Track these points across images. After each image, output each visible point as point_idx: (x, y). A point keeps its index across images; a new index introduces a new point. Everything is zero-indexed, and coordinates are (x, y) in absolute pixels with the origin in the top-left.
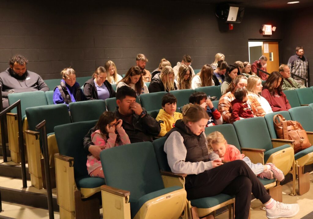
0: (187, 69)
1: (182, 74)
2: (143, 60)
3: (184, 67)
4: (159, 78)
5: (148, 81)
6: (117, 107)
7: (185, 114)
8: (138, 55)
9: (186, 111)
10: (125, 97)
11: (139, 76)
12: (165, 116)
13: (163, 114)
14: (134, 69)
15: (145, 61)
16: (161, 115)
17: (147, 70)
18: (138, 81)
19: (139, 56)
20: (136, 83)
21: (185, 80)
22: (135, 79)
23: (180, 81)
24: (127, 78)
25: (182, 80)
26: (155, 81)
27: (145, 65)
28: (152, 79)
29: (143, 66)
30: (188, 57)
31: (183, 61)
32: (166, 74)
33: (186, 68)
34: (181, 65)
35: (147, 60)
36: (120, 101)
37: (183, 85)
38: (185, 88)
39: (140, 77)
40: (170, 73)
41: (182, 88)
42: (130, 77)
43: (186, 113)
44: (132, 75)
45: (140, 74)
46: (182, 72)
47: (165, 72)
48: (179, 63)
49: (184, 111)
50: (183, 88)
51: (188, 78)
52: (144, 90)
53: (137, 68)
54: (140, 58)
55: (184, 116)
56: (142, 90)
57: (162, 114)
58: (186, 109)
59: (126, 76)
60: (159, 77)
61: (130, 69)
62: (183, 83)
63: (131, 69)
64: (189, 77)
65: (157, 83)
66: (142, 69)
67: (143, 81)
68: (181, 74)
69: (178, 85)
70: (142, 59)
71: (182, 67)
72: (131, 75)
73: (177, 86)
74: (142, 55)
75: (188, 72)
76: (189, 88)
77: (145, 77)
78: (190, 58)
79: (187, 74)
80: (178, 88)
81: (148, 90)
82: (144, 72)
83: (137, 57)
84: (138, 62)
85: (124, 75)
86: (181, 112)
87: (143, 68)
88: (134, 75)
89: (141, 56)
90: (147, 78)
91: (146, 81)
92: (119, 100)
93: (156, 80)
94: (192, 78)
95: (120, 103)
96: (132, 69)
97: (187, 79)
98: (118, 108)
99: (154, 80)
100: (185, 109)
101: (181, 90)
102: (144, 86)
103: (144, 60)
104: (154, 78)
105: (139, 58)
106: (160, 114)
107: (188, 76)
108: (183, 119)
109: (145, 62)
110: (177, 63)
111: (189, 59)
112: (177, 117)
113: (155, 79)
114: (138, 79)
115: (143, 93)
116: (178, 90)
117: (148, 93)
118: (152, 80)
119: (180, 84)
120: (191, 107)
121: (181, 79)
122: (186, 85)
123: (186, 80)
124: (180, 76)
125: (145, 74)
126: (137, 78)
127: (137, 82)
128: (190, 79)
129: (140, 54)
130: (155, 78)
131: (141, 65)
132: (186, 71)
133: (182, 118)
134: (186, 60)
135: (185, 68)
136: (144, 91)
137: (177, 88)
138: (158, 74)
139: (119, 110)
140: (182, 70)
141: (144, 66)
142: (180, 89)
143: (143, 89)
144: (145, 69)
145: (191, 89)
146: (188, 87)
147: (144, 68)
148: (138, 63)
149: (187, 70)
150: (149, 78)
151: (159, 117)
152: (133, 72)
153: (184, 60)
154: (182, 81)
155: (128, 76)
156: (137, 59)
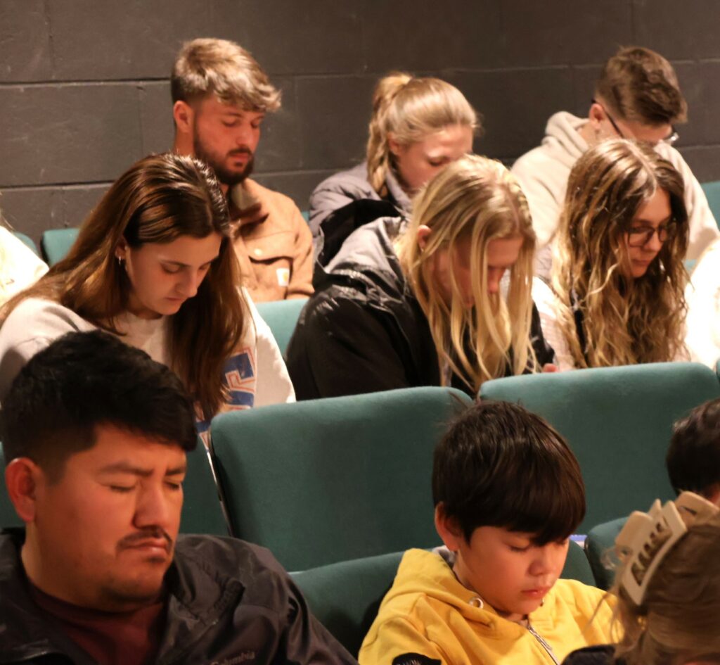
0: (643, 176)
1: (594, 221)
2: (232, 95)
3: (613, 157)
4: (386, 266)
5: (287, 294)
6: (7, 531)
7: (637, 594)
8: (188, 45)
9: (646, 562)
10: (88, 442)
11: (202, 251)
12: (456, 616)
13: (429, 595)
14: (157, 177)
15: (255, 108)
16: (415, 608)
17: (271, 186)
18: (193, 292)
19: (198, 60)
20: (174, 309)
21: (620, 282)
22: (166, 270)
23: (582, 292)
24: (96, 264)
25: (594, 279)
26: (345, 291)
27: (250, 139)
28: (318, 270)
29: (232, 153)
30: (648, 68)
31: (599, 106)
32: (463, 238)
33: (638, 165)
34: (585, 146)
35: (273, 98)
36: (36, 471)
37: (603, 326)
38: (621, 353)
39: (215, 253)
40: (493, 225)
41: (599, 354)
42: (126, 255)
43: (650, 588)
44: (143, 233)
45: (218, 228)
46: (595, 210)
47: (453, 216)
48: (563, 123)
49: (635, 571)
50: (610, 353)
51: (654, 265)
52: (249, 373)
53: (189, 174)
54: (210, 73)
55: (630, 612)
56: (233, 376)
57: (423, 602)
58: (651, 550)
59: (84, 250)
60: (387, 251)
61: (124, 186)
62: (605, 306)
63: (129, 178)
64: (665, 254)
65: (368, 308)
66: (231, 180)
67: (245, 292)
68: (586, 220)
69: (556, 324)
70: (222, 86)
71: (600, 160)
72: (134, 236)
73: (553, 339)
74: (226, 48)
75: (655, 207)
76: (665, 357)
77: (259, 254)
78: (673, 82)
79: (646, 226)
80: (559, 353)
81: (284, 372)
82: (242, 206)
83: (181, 64)
84: (189, 111)
85: (63, 240)
86: (602, 580)
87: (231, 165)
88: (162, 238)
89: (213, 61)
90: (269, 262)
91: (269, 286)
92: (30, 464)
93: (359, 285)
94: (687, 262)
95: (40, 491)
96: (139, 181)
97: (640, 271)
98: (17, 536)
99: (344, 281)
100: (637, 548)
101: (586, 372)
102: (249, 339)
103: (244, 96)
104: (345, 265)
105: (193, 77)
106: (409, 599)
107: (656, 244)
108: (626, 641)
109: (250, 116)
110: (551, 127)
111: (656, 95)
112: (556, 622)
113: (353, 274)
114: (197, 279)
115: (242, 398)
116: (564, 370)
117: (292, 398)
118: (322, 281)
119: (579, 317)
120: (691, 531)
121: (587, 269)
122: (633, 328)
123: (638, 281)
124: (575, 245)
125: (253, 222)
126: (183, 268)
127: (189, 305)
128: (670, 270)
129: (205, 42)
130: (351, 266)
131: (221, 144)
132: (636, 200)
133: (609, 630)
134: (628, 102)
135: (624, 166)
136: (253, 385)
137: (552, 352)
138: (380, 223)
139: (28, 555)
140: (601, 191)
141: (242, 150)
142: (577, 365)
143: (244, 366)
144: (250, 182)
145: (677, 363)
146: (649, 348)
147: (249, 171)
148: (185, 127)
149: (648, 184)
150: (290, 260)
151: (393, 624)
152: (152, 213)
153: (615, 99)
154: (595, 291)
155: (108, 242)
156: (179, 90)
